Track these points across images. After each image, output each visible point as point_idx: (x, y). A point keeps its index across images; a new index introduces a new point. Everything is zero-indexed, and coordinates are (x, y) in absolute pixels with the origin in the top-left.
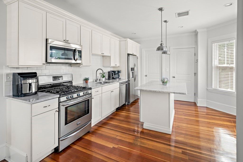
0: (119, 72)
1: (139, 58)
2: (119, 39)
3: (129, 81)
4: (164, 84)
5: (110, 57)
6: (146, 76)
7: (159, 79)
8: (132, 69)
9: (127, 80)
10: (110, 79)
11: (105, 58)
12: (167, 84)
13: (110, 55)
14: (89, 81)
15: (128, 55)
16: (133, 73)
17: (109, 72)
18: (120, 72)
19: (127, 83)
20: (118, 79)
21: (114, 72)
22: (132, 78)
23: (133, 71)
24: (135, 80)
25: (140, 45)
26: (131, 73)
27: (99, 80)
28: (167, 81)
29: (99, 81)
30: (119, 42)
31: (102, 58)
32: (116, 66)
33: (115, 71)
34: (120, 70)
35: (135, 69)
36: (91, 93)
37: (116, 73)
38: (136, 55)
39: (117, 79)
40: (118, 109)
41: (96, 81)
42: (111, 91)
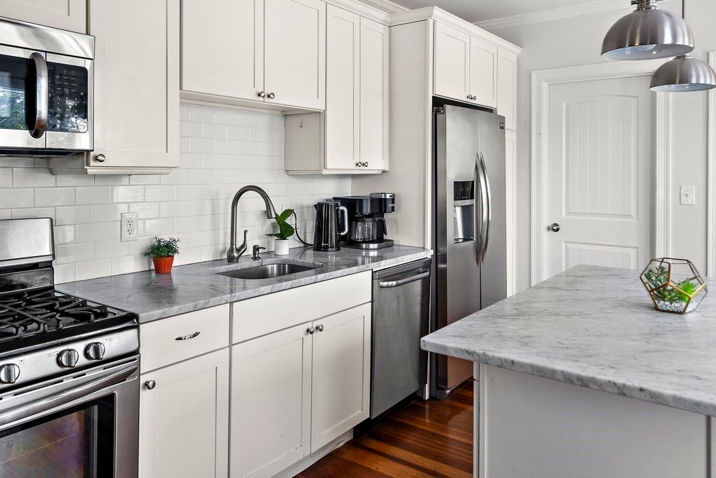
0: (381, 206)
1: (510, 124)
2: (382, 15)
3: (440, 257)
4: (661, 304)
5: (320, 115)
6: (555, 228)
7: (633, 252)
8: (465, 190)
9: (432, 252)
10: (327, 247)
11: (295, 121)
12: (691, 307)
13: (318, 105)
14: (178, 261)
15: (439, 104)
16: (467, 211)
17: (319, 207)
18: (389, 209)
19: (427, 273)
20: (376, 246)
21: (353, 204)
22: (465, 240)
23: (467, 202)
24: (480, 251)
25: (518, 50)
26: (459, 210)
27: (250, 251)
28: (687, 285)
29: (255, 258)
30: (383, 29)
31: (279, 121)
32: (362, 171)
33: (361, 201)
34: (388, 196)
35: (485, 188)
36: (136, 352)
37: (367, 209)
38: (490, 110)
39: (372, 246)
40: (365, 434)
41: (231, 260)
42: (309, 326)
